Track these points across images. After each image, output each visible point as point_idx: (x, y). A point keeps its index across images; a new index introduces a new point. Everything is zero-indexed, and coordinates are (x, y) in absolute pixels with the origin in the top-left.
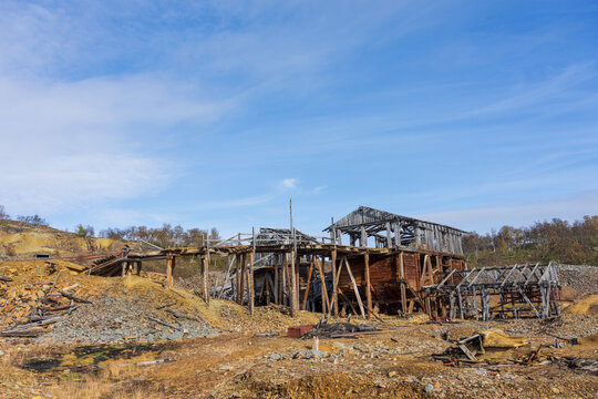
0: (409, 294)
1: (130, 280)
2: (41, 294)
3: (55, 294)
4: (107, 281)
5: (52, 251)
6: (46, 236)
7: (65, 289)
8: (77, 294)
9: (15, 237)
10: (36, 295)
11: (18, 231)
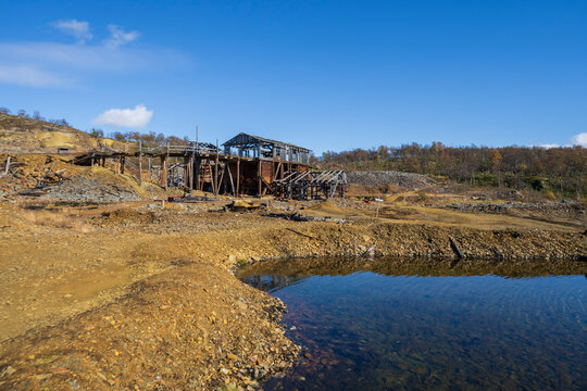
0: (264, 185)
1: (95, 168)
2: (44, 174)
3: (51, 175)
4: (82, 169)
5: (71, 146)
6: (68, 135)
7: (58, 172)
8: (65, 175)
9: (47, 135)
10: (41, 175)
11: (50, 130)
